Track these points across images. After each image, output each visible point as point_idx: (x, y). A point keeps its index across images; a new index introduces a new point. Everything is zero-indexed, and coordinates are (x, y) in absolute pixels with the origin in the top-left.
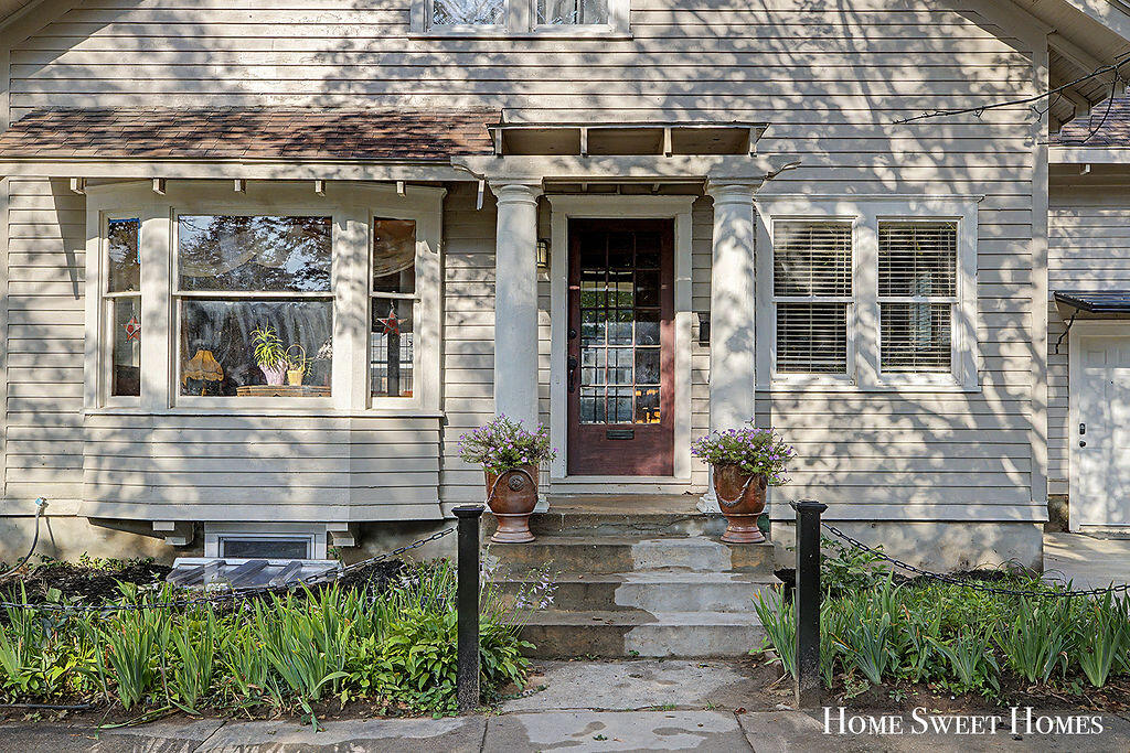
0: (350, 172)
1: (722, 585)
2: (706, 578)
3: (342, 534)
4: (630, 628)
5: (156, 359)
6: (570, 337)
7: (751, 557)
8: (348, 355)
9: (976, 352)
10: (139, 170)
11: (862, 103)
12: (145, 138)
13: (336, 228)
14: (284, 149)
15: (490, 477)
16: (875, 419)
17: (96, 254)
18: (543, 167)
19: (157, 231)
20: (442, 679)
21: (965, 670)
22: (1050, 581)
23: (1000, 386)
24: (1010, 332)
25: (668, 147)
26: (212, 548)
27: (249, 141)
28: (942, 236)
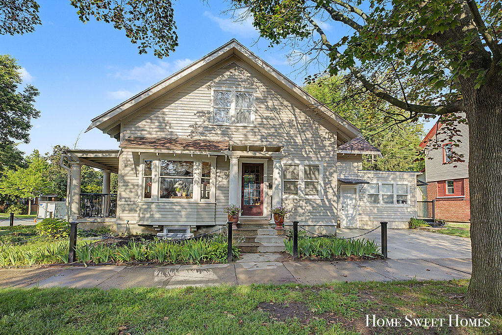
0: (198, 153)
1: (276, 238)
2: (272, 237)
3: (194, 228)
4: (258, 246)
5: (155, 190)
6: (242, 187)
7: (282, 232)
8: (196, 190)
9: (322, 190)
10: (152, 151)
11: (299, 138)
12: (154, 143)
13: (194, 163)
14: (184, 147)
15: (229, 216)
16: (303, 203)
17: (141, 167)
18: (239, 153)
19: (156, 163)
20: (224, 256)
21: (325, 254)
22: (338, 237)
23: (327, 198)
24: (329, 186)
25: (265, 150)
26: (165, 231)
27: (176, 145)
28: (316, 167)
